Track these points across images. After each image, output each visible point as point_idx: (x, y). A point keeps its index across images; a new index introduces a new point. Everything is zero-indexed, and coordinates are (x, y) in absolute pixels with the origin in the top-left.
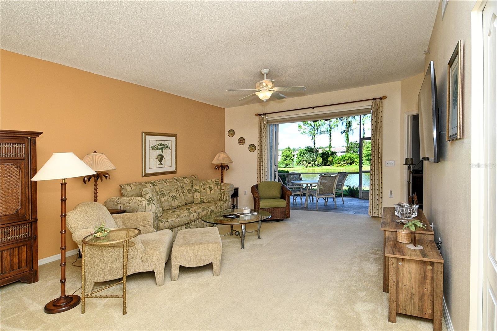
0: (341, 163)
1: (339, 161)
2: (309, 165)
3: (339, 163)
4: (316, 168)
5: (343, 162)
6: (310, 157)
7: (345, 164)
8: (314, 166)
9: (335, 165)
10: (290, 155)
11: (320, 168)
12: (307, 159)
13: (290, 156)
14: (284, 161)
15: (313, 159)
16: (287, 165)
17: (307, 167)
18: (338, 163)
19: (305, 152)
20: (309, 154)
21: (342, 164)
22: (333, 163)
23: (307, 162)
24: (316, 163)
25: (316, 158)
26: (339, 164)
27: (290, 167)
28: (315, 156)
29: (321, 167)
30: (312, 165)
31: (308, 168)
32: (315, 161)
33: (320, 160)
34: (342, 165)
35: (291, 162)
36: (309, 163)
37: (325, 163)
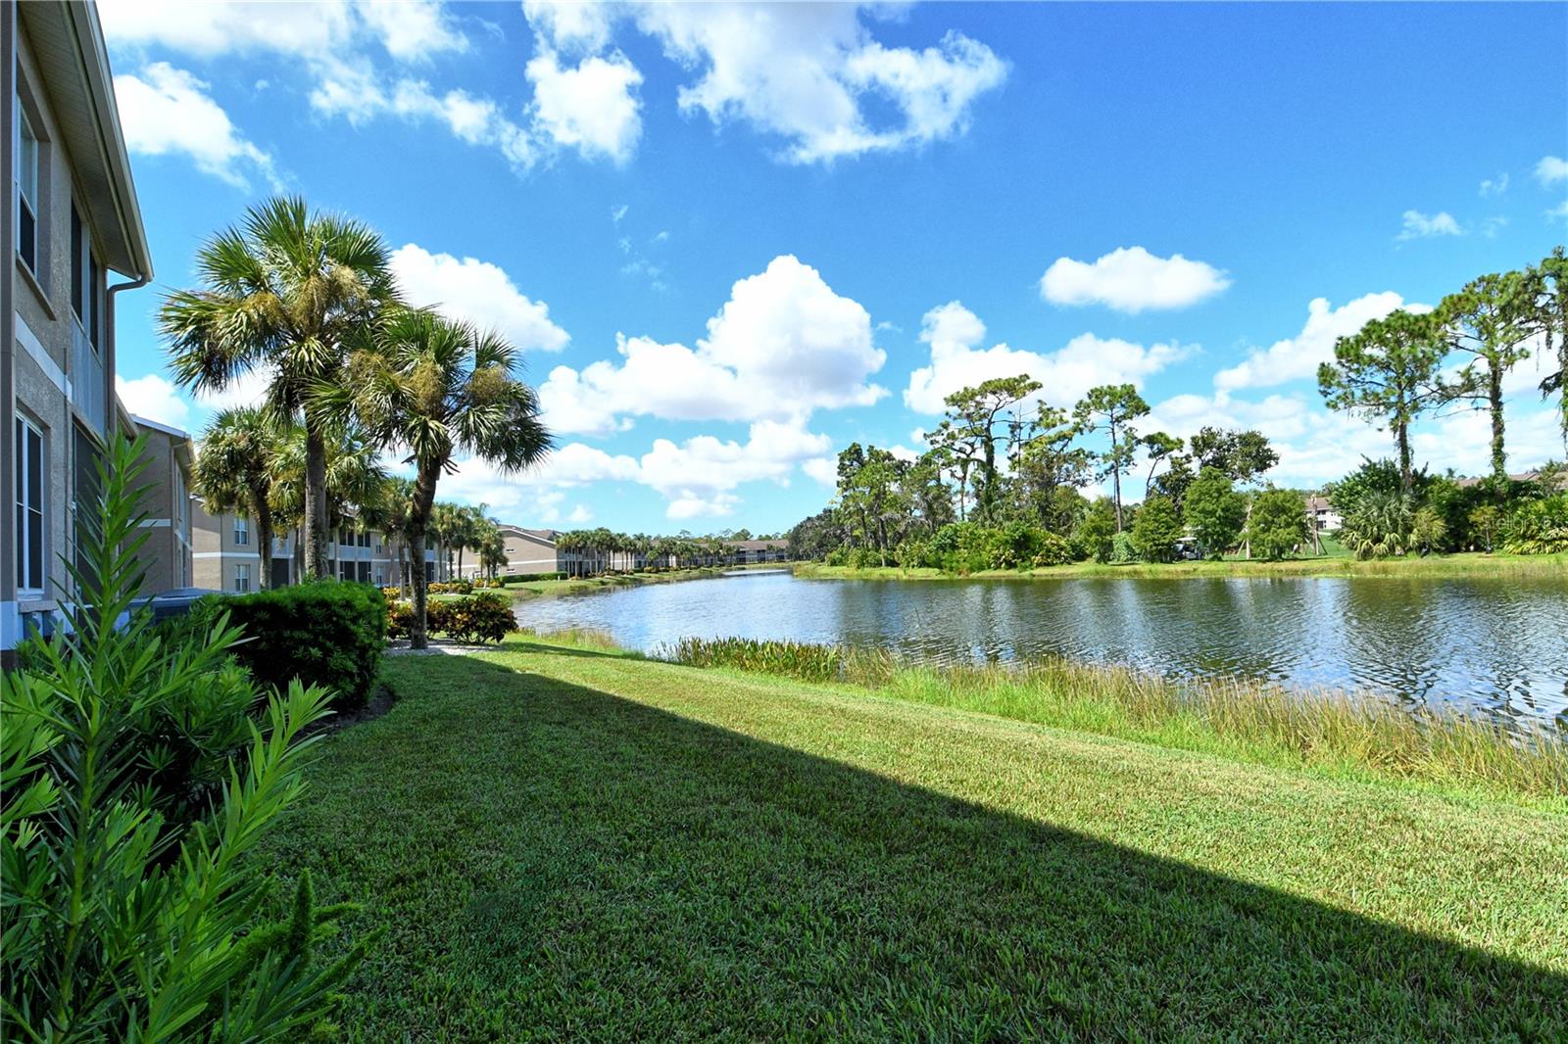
0: (1542, 534)
1: (1528, 527)
2: (1375, 548)
3: (1532, 538)
4: (1414, 560)
5: (1553, 533)
6: (1381, 509)
7: (1562, 538)
8: (1398, 550)
9: (1511, 547)
10: (1288, 505)
11: (1433, 560)
12: (1368, 520)
13: (1291, 510)
14: (1264, 531)
15: (1394, 522)
16: (1281, 551)
17: (1366, 555)
18: (1525, 537)
19: (1360, 488)
20: (1378, 495)
21: (1549, 542)
22: (1501, 539)
23: (1364, 535)
24: (1413, 538)
25: (1408, 514)
26: (1530, 544)
27: (1295, 559)
28: (1404, 508)
29: (1437, 556)
30: (1392, 549)
31: (1373, 562)
32: (1409, 530)
33: (1430, 523)
34: (1548, 548)
35: (1294, 535)
36: (1378, 540)
37: (1458, 537)
